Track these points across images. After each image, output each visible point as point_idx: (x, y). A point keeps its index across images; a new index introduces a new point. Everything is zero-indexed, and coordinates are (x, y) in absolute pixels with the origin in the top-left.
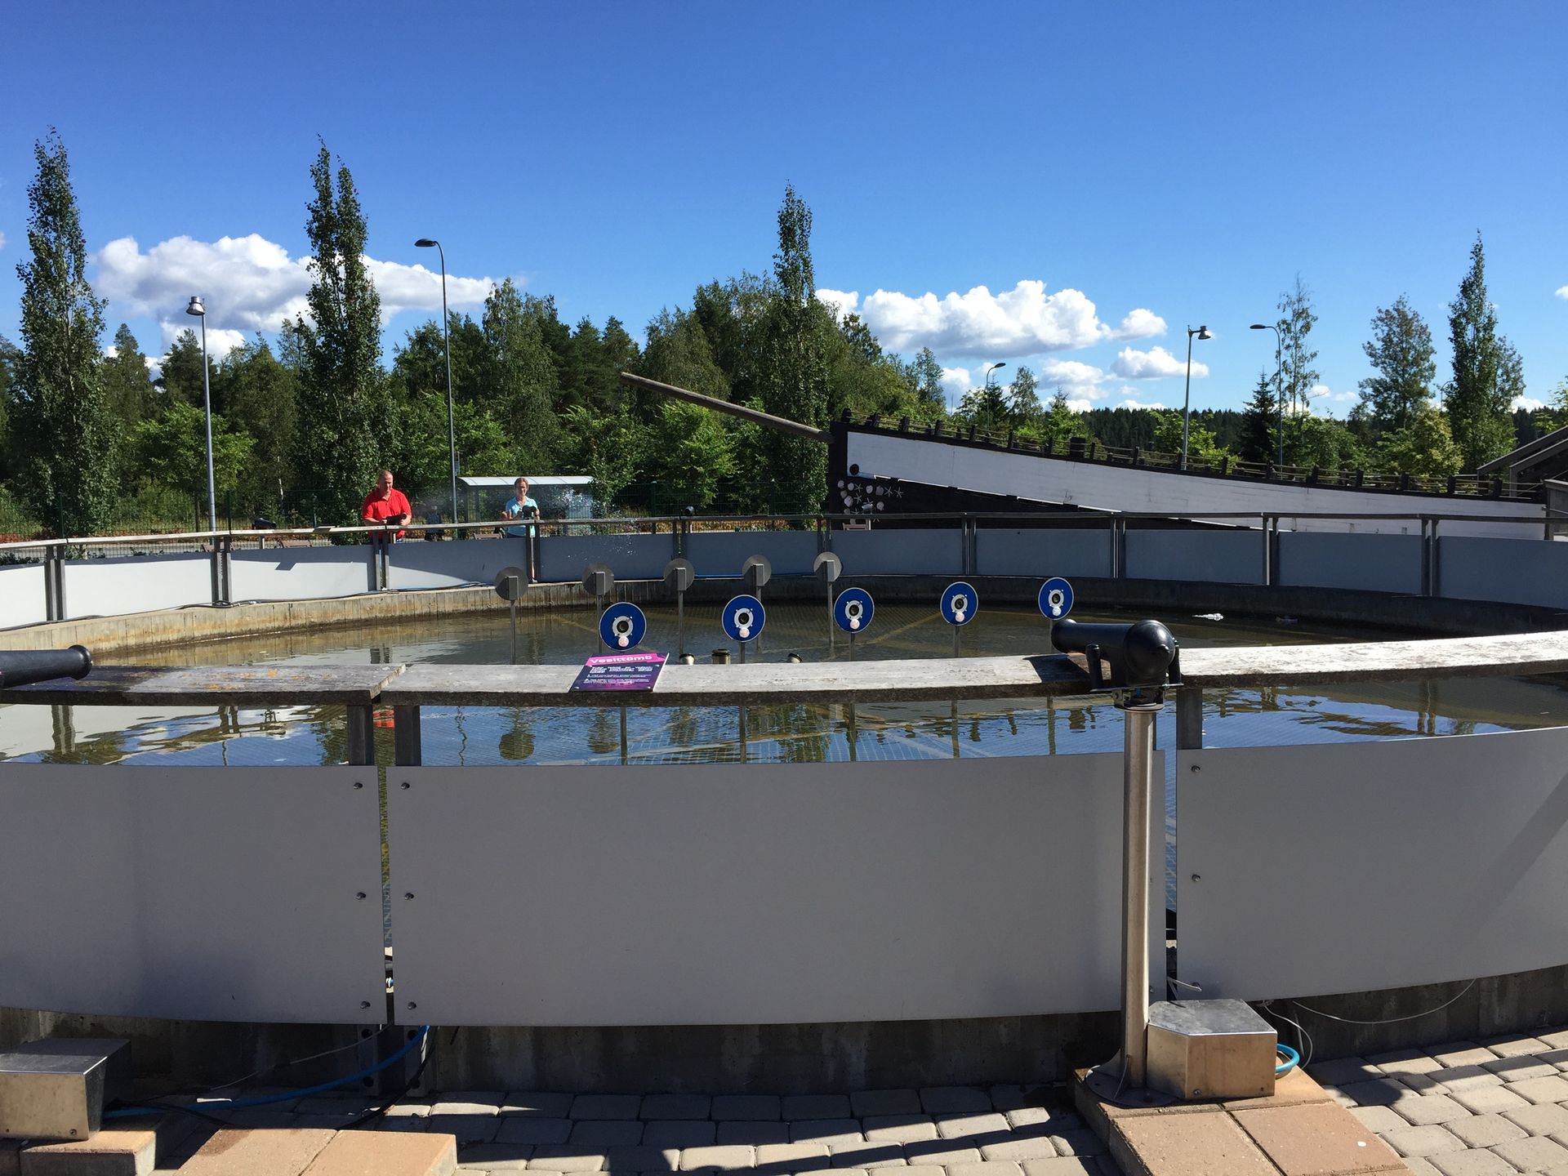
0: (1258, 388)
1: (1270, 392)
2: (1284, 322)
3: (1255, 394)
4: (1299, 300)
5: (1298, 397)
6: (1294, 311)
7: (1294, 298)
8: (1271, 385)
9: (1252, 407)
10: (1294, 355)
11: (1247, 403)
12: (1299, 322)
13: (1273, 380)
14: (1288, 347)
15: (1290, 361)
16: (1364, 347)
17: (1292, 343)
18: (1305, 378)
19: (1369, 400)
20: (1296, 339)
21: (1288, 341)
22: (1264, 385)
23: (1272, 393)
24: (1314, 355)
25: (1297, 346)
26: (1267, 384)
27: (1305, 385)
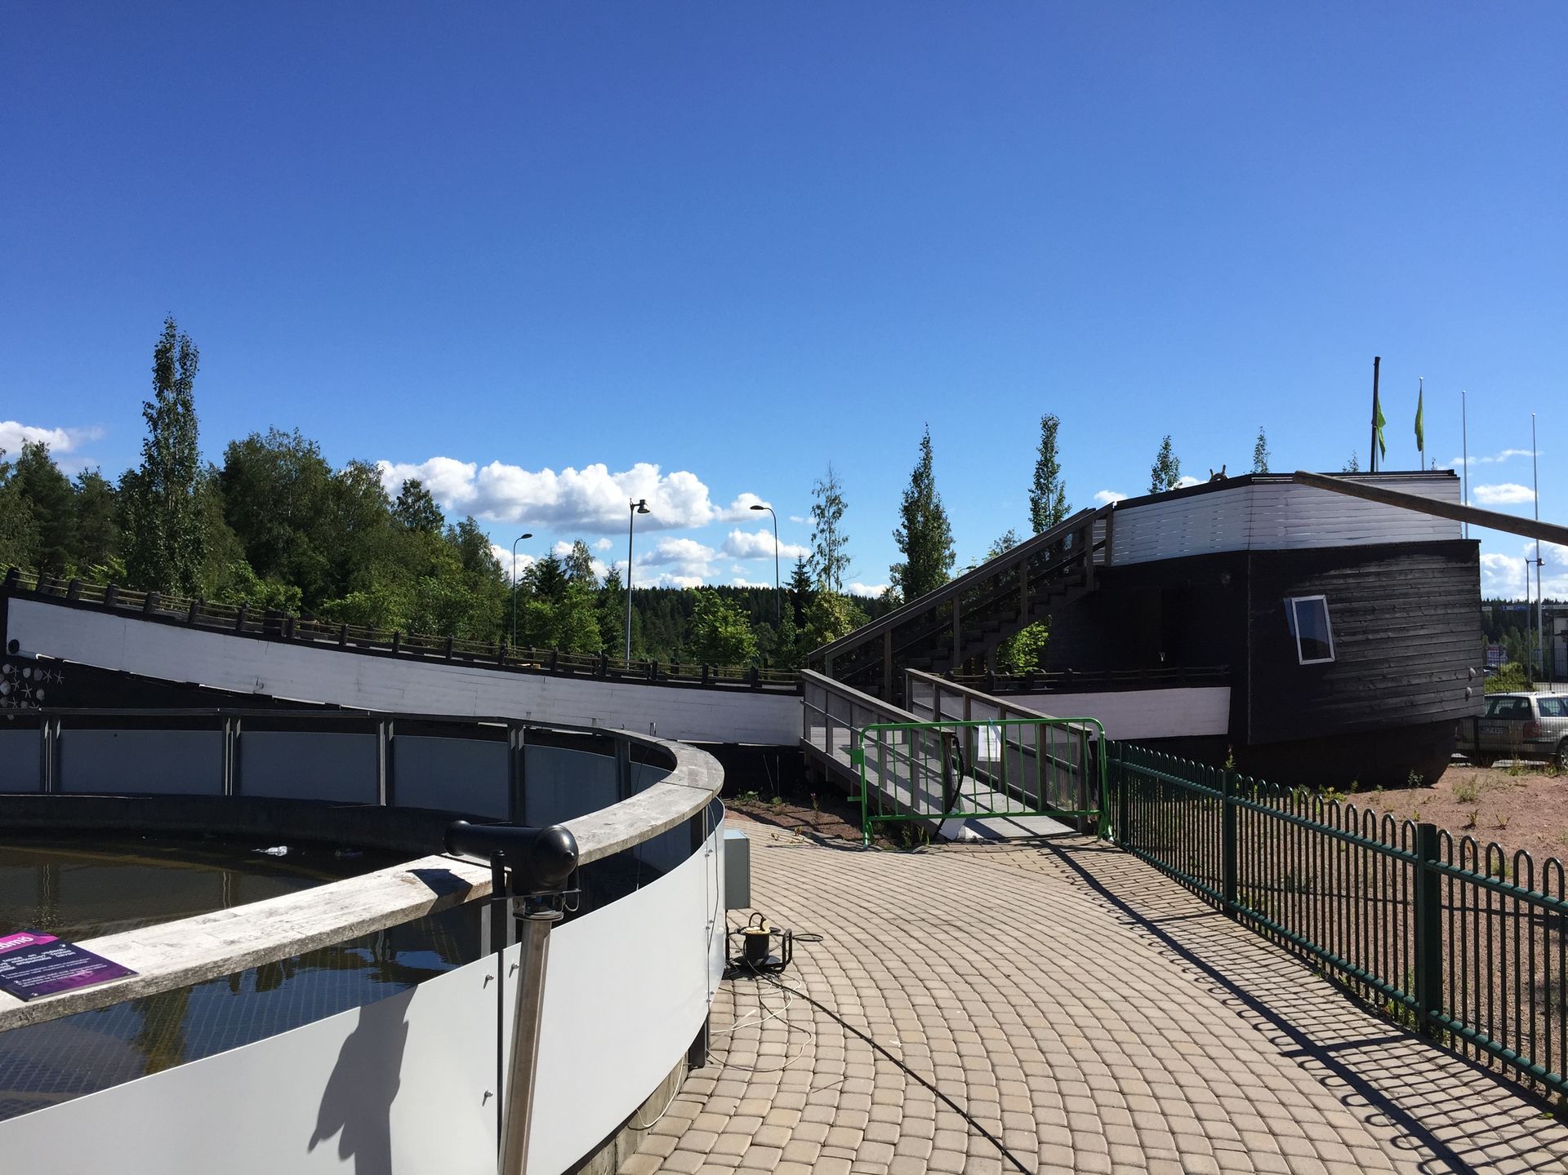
0: (796, 569)
1: (806, 573)
2: (819, 507)
3: (793, 574)
4: (832, 488)
5: (832, 579)
6: (828, 498)
7: (828, 486)
8: (808, 566)
9: (790, 587)
10: (828, 539)
11: (786, 583)
12: (830, 509)
13: (810, 561)
14: (823, 531)
15: (824, 544)
16: (894, 534)
17: (826, 527)
18: (838, 561)
19: (898, 584)
20: (830, 524)
21: (822, 526)
22: (801, 567)
23: (808, 575)
24: (845, 540)
25: (831, 531)
26: (805, 566)
27: (839, 568)
